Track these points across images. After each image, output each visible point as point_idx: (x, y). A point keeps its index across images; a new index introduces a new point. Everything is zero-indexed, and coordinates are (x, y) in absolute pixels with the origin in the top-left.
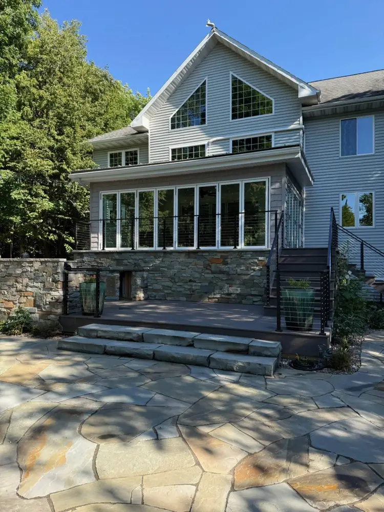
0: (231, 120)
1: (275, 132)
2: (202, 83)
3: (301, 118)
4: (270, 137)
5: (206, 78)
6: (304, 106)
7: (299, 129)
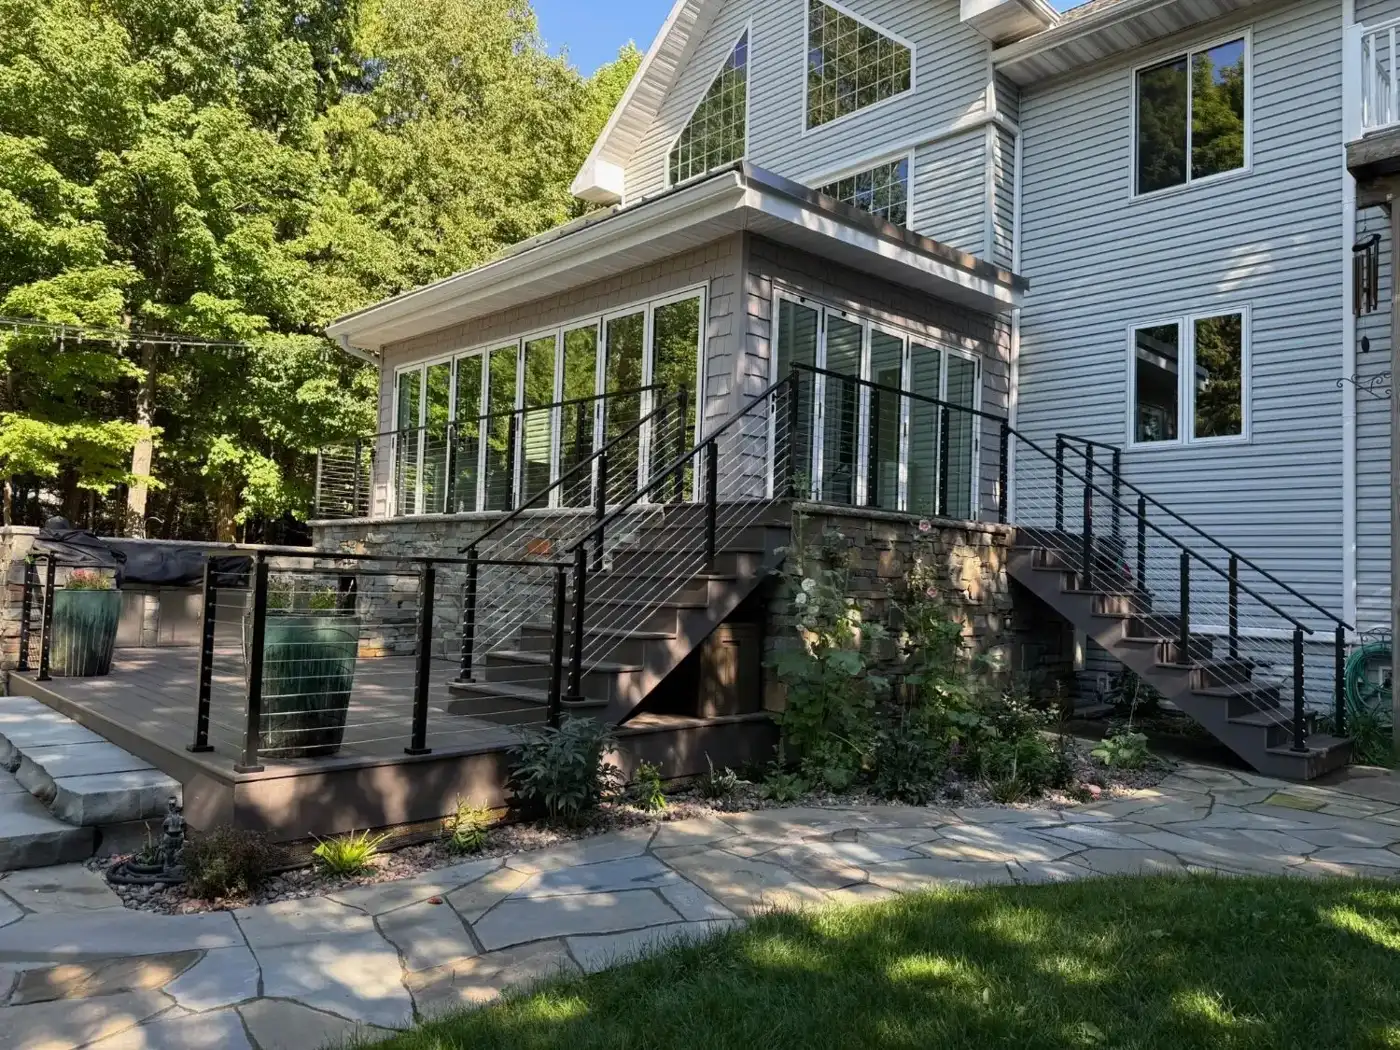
0: (805, 133)
1: (918, 147)
2: (737, 40)
3: (991, 89)
4: (903, 163)
5: (749, 24)
6: (998, 45)
7: (982, 125)
